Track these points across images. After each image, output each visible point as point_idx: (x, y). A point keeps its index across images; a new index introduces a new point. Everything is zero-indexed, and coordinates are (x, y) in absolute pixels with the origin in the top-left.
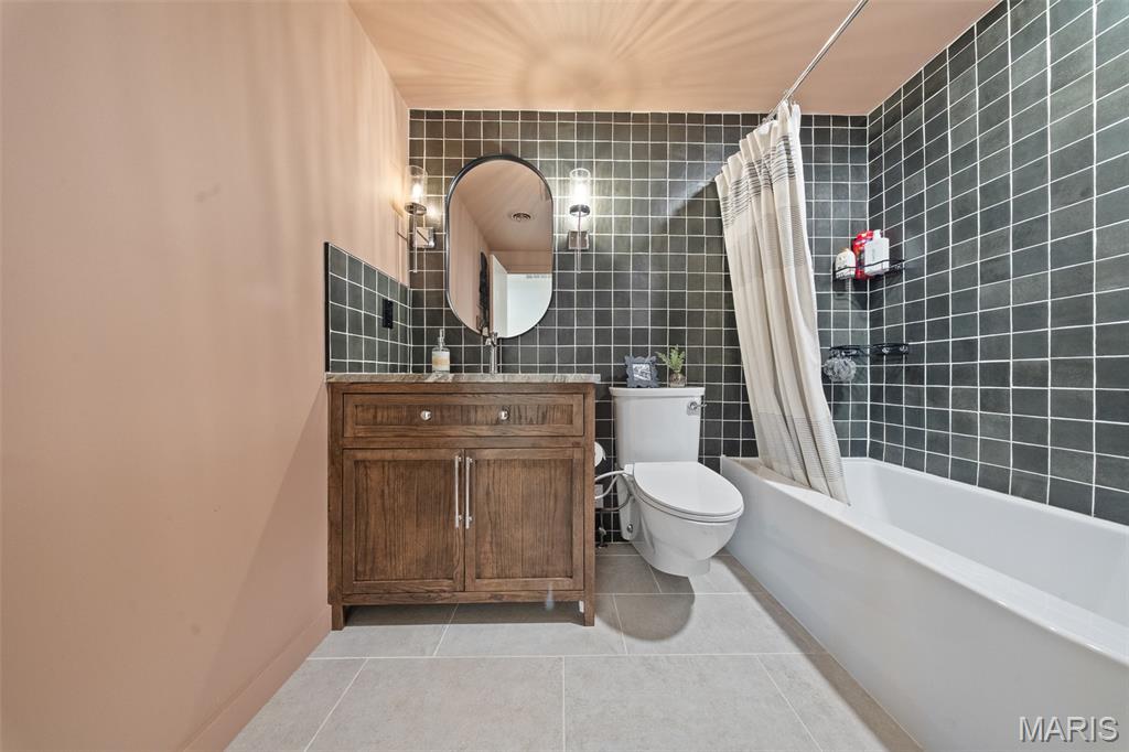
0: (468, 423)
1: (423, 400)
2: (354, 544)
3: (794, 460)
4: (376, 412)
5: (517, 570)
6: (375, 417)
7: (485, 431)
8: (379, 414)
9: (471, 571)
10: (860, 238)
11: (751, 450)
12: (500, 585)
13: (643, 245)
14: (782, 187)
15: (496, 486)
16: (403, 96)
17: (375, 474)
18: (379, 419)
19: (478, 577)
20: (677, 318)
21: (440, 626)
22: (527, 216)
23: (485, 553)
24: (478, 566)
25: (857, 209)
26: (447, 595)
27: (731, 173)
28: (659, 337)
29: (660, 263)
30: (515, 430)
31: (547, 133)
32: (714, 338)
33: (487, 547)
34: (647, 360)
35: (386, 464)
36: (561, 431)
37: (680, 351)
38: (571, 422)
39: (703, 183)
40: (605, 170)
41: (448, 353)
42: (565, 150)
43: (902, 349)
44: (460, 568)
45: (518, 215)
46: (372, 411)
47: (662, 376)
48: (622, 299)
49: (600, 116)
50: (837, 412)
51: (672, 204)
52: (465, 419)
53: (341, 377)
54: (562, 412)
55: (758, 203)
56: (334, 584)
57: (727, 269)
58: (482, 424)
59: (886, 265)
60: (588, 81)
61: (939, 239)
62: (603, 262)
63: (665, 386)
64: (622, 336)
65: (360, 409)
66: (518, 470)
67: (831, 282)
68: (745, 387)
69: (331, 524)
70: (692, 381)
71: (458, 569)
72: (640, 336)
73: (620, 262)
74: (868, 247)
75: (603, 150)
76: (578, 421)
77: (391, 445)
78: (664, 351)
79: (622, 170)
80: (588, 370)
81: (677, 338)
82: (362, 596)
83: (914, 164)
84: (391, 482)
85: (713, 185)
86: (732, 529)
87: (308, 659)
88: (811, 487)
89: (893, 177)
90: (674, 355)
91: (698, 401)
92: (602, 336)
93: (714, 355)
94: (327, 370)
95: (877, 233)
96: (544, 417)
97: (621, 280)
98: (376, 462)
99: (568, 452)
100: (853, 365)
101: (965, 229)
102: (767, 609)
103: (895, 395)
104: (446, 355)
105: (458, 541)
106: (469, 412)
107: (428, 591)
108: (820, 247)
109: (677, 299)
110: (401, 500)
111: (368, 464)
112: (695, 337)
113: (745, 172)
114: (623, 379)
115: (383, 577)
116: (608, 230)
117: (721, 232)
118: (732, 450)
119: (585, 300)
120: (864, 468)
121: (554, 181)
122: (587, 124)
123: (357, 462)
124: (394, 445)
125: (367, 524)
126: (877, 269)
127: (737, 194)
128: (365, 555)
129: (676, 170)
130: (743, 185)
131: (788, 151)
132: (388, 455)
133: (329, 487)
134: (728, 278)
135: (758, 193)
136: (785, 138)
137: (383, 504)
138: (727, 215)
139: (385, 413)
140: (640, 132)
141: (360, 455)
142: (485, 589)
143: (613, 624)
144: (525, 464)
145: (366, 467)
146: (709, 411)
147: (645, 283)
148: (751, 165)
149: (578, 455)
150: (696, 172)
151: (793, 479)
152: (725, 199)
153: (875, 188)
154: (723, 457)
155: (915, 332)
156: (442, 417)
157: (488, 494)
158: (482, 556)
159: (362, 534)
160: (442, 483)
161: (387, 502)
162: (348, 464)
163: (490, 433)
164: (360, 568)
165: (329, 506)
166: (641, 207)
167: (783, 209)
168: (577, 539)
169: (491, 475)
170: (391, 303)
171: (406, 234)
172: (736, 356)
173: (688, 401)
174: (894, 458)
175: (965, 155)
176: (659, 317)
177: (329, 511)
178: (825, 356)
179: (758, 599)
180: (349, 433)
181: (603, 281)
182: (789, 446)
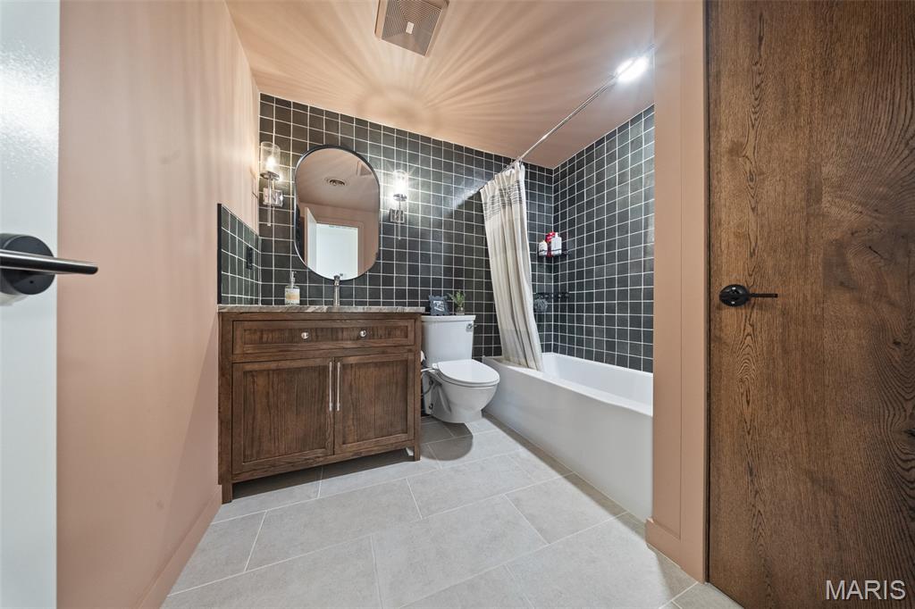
0: (337, 340)
1: (303, 324)
2: (242, 435)
3: (521, 353)
4: (262, 334)
5: (371, 434)
6: (261, 338)
7: (349, 344)
8: (265, 336)
9: (339, 440)
10: (549, 235)
11: (498, 352)
12: (360, 445)
13: (438, 224)
14: (516, 207)
15: (357, 381)
16: (258, 83)
17: (261, 381)
18: (265, 339)
19: (344, 443)
20: (459, 273)
21: (315, 482)
22: (341, 183)
23: (349, 427)
24: (344, 437)
25: (548, 218)
26: (321, 459)
27: (490, 190)
28: (448, 283)
29: (449, 237)
30: (371, 343)
31: (375, 138)
32: (479, 285)
33: (350, 422)
34: (442, 298)
35: (271, 372)
36: (401, 343)
37: (462, 293)
38: (407, 337)
39: (472, 192)
40: (416, 172)
41: (298, 290)
42: (388, 153)
43: (567, 295)
44: (330, 440)
45: (334, 181)
46: (259, 333)
47: (452, 309)
48: (426, 258)
49: (412, 135)
50: (540, 328)
51: (456, 201)
52: (334, 337)
53: (232, 308)
54: (401, 331)
55: (505, 212)
56: (224, 468)
57: (486, 245)
58: (347, 340)
59: (560, 252)
60: (407, 114)
61: (580, 242)
62: (414, 233)
63: (451, 315)
64: (425, 282)
65: (248, 332)
66: (372, 369)
67: (536, 257)
68: (495, 315)
69: (221, 422)
70: (468, 311)
71: (329, 440)
72: (437, 282)
73: (425, 234)
74: (553, 241)
75: (413, 158)
76: (411, 336)
77: (276, 358)
78: (451, 292)
79: (426, 174)
80: (416, 304)
81: (459, 284)
82: (250, 473)
83: (572, 202)
84: (275, 386)
85: (479, 193)
86: (494, 389)
87: (212, 523)
88: (528, 367)
89: (564, 206)
90: (458, 295)
91: (472, 323)
92: (413, 282)
93: (479, 296)
94: (219, 302)
95: (557, 234)
96: (389, 334)
97: (425, 246)
98: (261, 372)
99: (405, 355)
100: (546, 303)
101: (590, 239)
102: (508, 434)
103: (563, 319)
104: (297, 292)
105: (330, 421)
106: (337, 332)
107: (306, 459)
108: (532, 237)
109: (459, 261)
110: (284, 397)
111: (255, 374)
112: (469, 284)
113: (497, 192)
114: (429, 311)
115: (268, 456)
116: (417, 212)
117: (483, 223)
118: (488, 353)
119: (401, 256)
120: (551, 358)
121: (380, 173)
122: (403, 138)
123: (245, 373)
124: (278, 358)
125: (254, 418)
126: (557, 253)
127: (493, 203)
128: (252, 442)
129: (458, 181)
130: (496, 198)
131: (519, 190)
132: (273, 365)
133: (219, 393)
134: (487, 250)
135: (504, 206)
136: (518, 182)
137: (268, 402)
138: (487, 213)
139: (270, 336)
140: (437, 152)
141: (248, 367)
142: (349, 450)
143: (431, 457)
144: (376, 364)
145: (253, 376)
146: (477, 330)
147: (439, 248)
148: (500, 190)
149: (411, 357)
150: (469, 184)
151: (520, 364)
152: (486, 203)
153: (556, 210)
154: (484, 357)
155: (571, 287)
156: (317, 336)
157: (351, 386)
158: (347, 429)
159: (250, 427)
160: (317, 382)
161: (271, 400)
162: (237, 375)
163: (354, 346)
164: (248, 452)
165: (219, 408)
166: (438, 200)
167: (516, 219)
168: (410, 409)
169: (353, 373)
170: (251, 249)
171: (257, 193)
172: (491, 297)
173: (467, 323)
174: (563, 352)
175: (590, 204)
176: (448, 271)
177: (219, 412)
178: (535, 298)
179: (505, 431)
180: (238, 351)
181: (413, 245)
182: (518, 346)
